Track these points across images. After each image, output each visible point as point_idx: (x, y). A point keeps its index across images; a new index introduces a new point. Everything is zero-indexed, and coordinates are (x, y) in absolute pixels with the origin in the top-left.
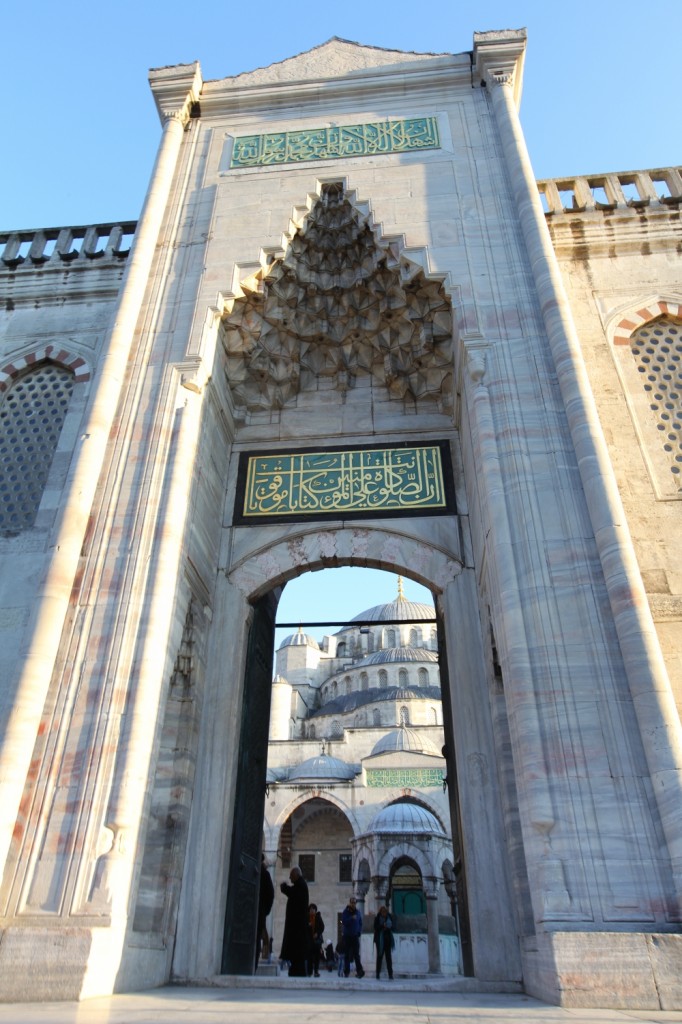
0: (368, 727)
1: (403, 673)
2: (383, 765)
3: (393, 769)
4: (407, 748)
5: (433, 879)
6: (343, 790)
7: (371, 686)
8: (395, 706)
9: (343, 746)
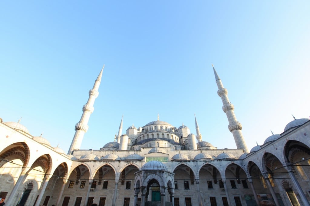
0: (148, 147)
1: (158, 135)
2: (151, 156)
3: (154, 157)
4: (158, 151)
5: (164, 188)
6: (139, 163)
7: (149, 138)
8: (155, 143)
9: (141, 152)
